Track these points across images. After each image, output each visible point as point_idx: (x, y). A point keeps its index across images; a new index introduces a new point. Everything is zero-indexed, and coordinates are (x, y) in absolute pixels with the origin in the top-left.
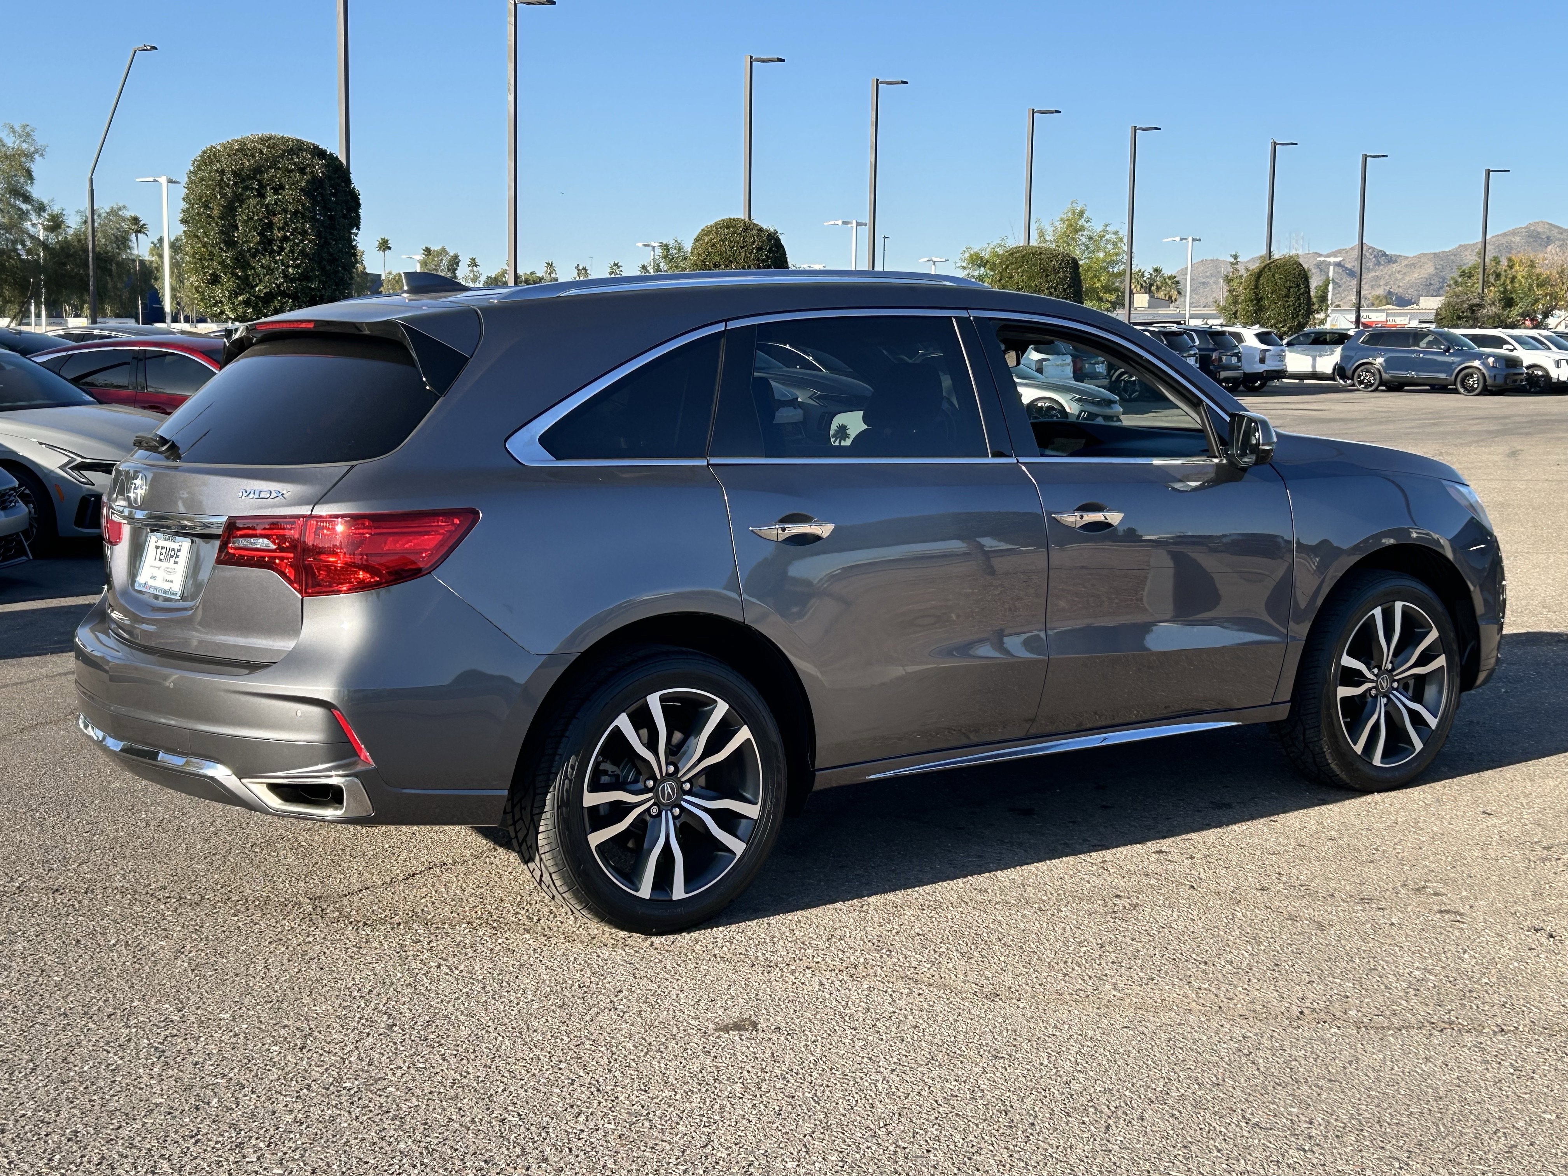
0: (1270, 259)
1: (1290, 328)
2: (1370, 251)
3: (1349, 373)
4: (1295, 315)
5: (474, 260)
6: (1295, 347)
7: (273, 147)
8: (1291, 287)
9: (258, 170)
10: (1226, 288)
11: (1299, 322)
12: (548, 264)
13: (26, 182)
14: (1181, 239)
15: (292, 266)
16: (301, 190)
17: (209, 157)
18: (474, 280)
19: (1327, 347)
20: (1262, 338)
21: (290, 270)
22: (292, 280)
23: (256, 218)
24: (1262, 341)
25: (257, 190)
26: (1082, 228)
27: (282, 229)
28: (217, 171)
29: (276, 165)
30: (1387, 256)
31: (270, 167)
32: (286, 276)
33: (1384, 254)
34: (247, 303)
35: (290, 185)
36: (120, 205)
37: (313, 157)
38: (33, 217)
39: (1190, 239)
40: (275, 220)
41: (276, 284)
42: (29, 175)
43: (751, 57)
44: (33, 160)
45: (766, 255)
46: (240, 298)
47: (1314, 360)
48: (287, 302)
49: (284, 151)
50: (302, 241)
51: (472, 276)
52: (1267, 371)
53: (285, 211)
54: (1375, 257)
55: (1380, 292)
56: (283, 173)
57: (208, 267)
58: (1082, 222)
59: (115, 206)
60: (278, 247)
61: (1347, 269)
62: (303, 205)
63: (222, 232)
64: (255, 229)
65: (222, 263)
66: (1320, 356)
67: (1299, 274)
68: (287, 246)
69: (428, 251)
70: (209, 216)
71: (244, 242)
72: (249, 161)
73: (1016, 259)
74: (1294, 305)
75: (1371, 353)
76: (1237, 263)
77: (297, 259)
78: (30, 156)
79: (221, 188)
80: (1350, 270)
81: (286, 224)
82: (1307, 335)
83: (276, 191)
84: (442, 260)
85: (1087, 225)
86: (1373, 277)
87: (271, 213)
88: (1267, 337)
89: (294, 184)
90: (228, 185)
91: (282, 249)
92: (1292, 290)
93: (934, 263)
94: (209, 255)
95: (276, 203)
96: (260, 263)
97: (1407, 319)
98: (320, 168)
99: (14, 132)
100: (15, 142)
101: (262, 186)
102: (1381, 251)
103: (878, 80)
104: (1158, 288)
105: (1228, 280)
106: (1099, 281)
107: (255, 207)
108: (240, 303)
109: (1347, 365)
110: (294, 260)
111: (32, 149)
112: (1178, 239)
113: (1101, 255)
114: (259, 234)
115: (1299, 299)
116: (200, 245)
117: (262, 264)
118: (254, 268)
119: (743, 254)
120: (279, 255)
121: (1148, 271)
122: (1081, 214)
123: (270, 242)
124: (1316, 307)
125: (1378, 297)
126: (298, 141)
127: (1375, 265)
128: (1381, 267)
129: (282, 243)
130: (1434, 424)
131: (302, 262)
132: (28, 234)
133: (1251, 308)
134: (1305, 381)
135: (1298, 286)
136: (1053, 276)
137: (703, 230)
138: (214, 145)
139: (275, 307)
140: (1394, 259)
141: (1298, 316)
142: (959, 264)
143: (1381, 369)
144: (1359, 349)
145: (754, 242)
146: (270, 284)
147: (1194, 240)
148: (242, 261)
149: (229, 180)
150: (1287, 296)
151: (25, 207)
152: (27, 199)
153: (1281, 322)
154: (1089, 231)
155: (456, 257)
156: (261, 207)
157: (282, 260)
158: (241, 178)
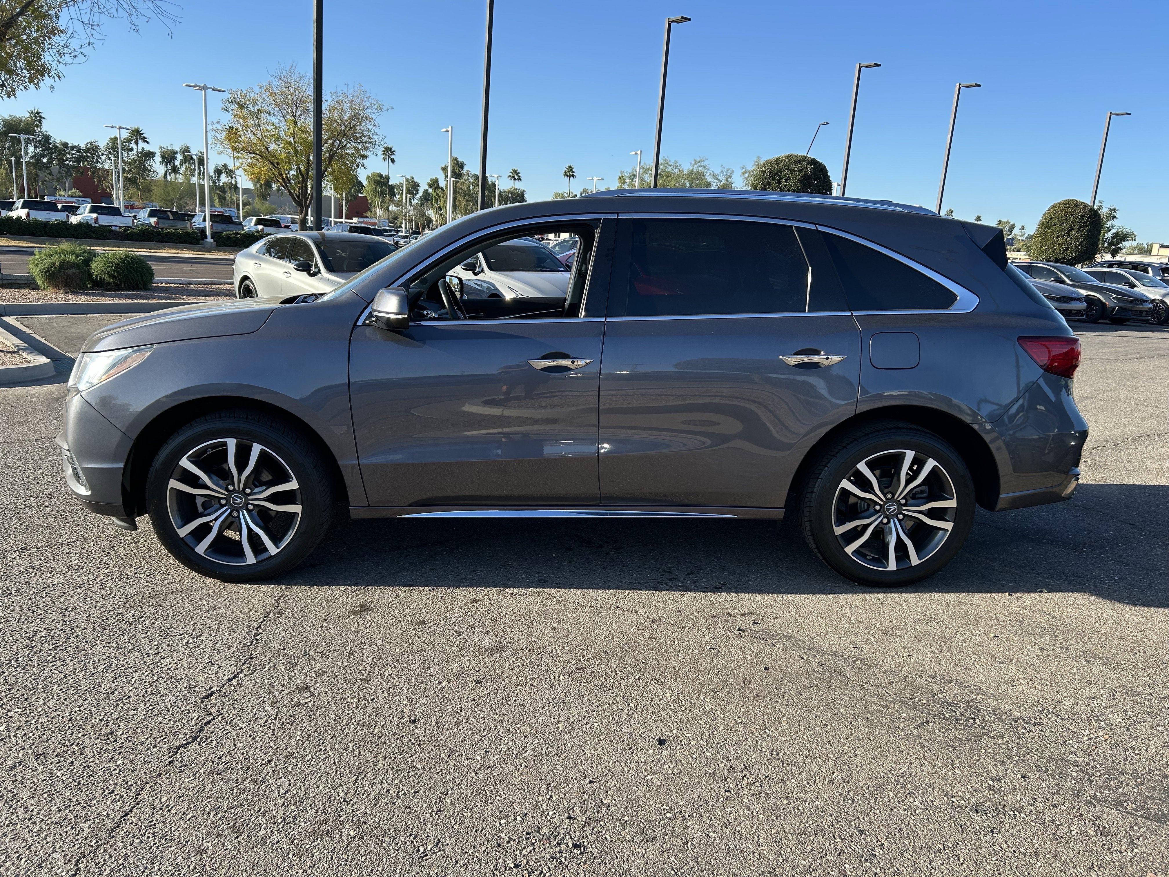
29: (789, 168)
43: (1111, 113)
56: (792, 172)
62: (798, 187)
79: (763, 179)
89: (795, 177)
90: (766, 178)
101: (781, 178)
149: (767, 175)
155: (1014, 225)
158: (772, 175)
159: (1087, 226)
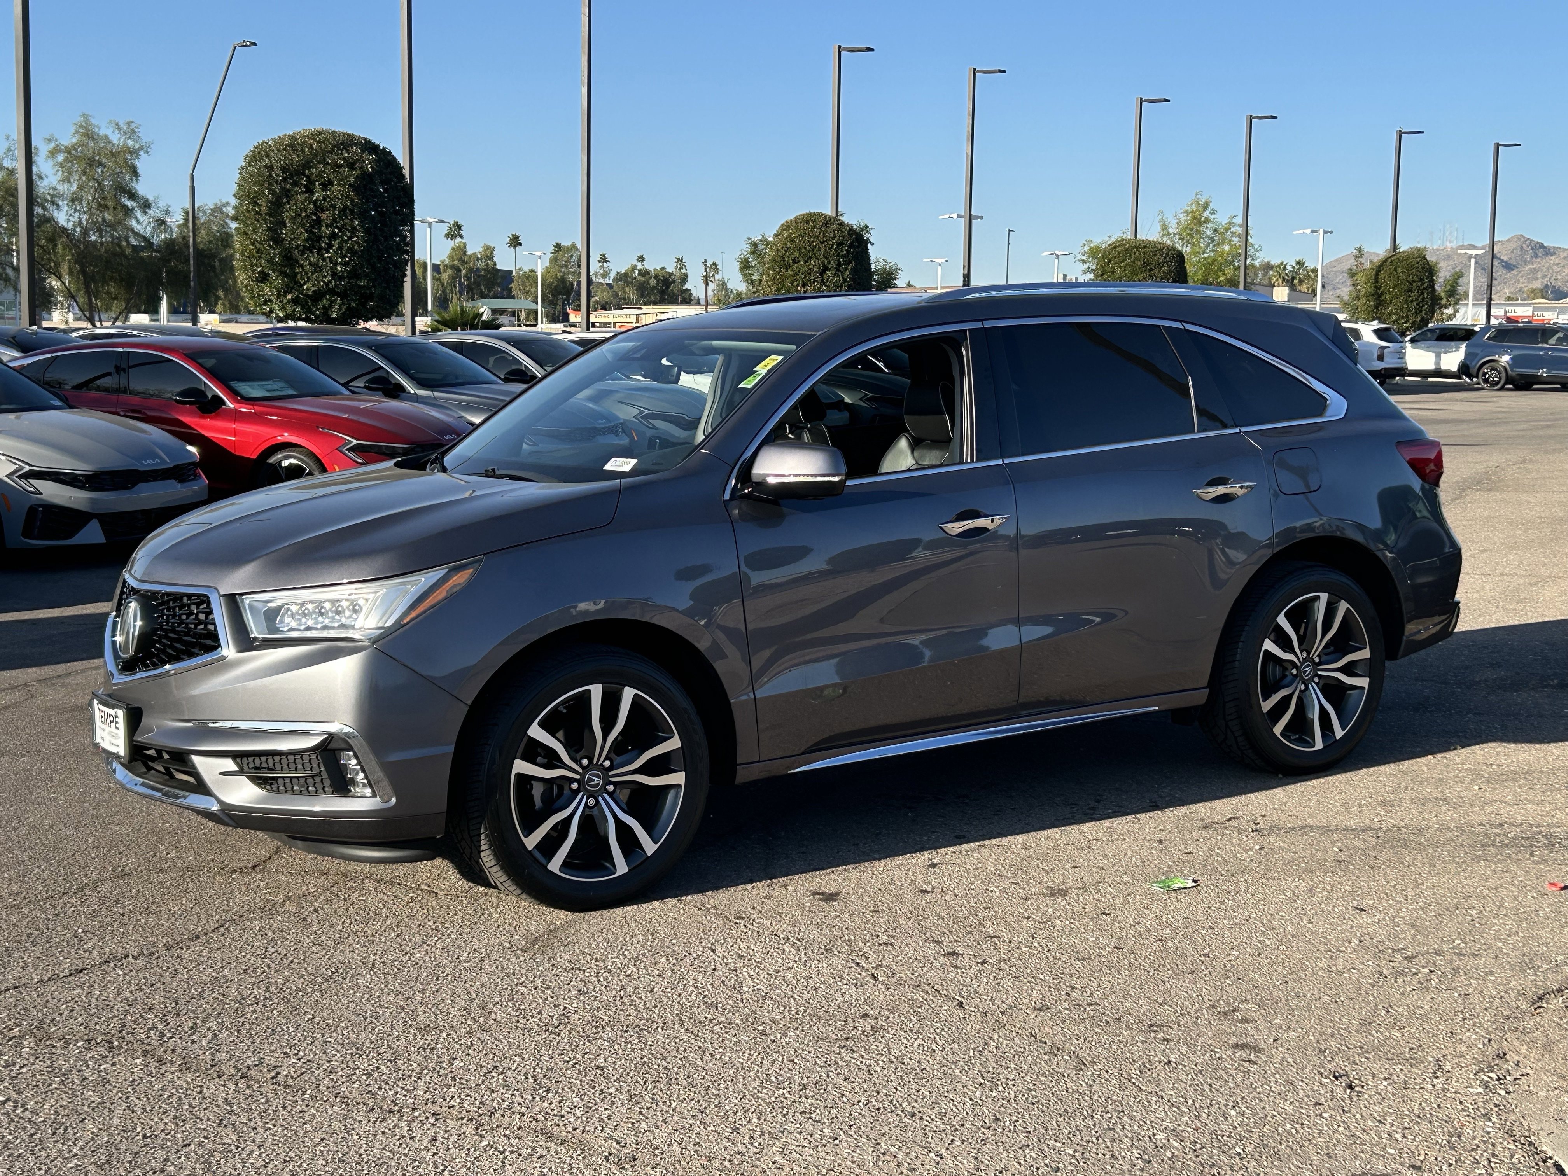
0: (1394, 251)
1: (1414, 323)
2: (1528, 242)
3: (1474, 371)
4: (1418, 311)
5: (604, 255)
6: (1419, 343)
7: (324, 142)
8: (1414, 281)
9: (307, 165)
10: (1349, 282)
11: (1423, 318)
12: (678, 259)
13: (131, 179)
14: (1313, 231)
15: (341, 264)
16: (350, 185)
17: (259, 153)
18: (604, 276)
19: (1453, 343)
20: (1380, 334)
21: (339, 268)
22: (341, 278)
23: (304, 214)
24: (1381, 338)
25: (305, 186)
26: (1207, 220)
27: (331, 225)
28: (265, 166)
29: (324, 159)
30: (1545, 247)
31: (319, 163)
32: (334, 274)
33: (1542, 246)
34: (295, 301)
35: (339, 180)
36: (224, 201)
37: (363, 152)
38: (139, 214)
39: (1321, 231)
40: (324, 216)
41: (324, 282)
42: (135, 172)
43: (840, 47)
44: (138, 156)
45: (847, 250)
46: (289, 297)
47: (1438, 356)
48: (336, 300)
49: (334, 146)
50: (350, 238)
51: (602, 271)
52: (1385, 369)
53: (333, 207)
54: (1532, 249)
55: (1537, 285)
56: (332, 168)
57: (256, 265)
58: (1206, 214)
59: (219, 203)
60: (326, 244)
61: (1502, 261)
62: (352, 201)
63: (269, 229)
64: (303, 225)
65: (270, 261)
66: (1445, 353)
67: (1423, 268)
68: (336, 243)
69: (558, 246)
70: (257, 213)
71: (292, 239)
72: (298, 156)
73: (1119, 253)
74: (1417, 299)
75: (1498, 350)
76: (1361, 256)
77: (345, 256)
78: (134, 153)
79: (270, 184)
80: (1506, 262)
81: (334, 220)
82: (1432, 331)
83: (325, 186)
84: (572, 256)
85: (1212, 217)
86: (1530, 270)
87: (319, 209)
88: (1385, 333)
89: (342, 180)
90: (277, 182)
91: (330, 246)
92: (1415, 284)
93: (1057, 257)
94: (257, 252)
95: (324, 199)
96: (307, 261)
97: (1556, 313)
98: (370, 163)
99: (119, 129)
100: (119, 139)
101: (310, 182)
102: (1538, 243)
103: (975, 69)
104: (1301, 282)
105: (1352, 274)
106: (1224, 274)
107: (303, 203)
108: (289, 301)
109: (1471, 362)
110: (343, 257)
111: (137, 146)
112: (1308, 231)
113: (1227, 248)
114: (306, 231)
115: (1422, 293)
116: (249, 242)
117: (310, 261)
118: (302, 266)
119: (823, 250)
120: (328, 252)
121: (1291, 264)
122: (1206, 206)
123: (319, 238)
124: (1444, 302)
125: (1533, 291)
126: (349, 135)
127: (1532, 257)
128: (1539, 260)
129: (330, 241)
130: (1548, 426)
131: (351, 260)
132: (133, 231)
133: (1372, 303)
134: (1429, 379)
135: (1421, 280)
136: (1157, 271)
137: (783, 225)
138: (266, 140)
139: (323, 306)
140: (1552, 251)
141: (1421, 311)
142: (1078, 258)
143: (1508, 367)
144: (1484, 346)
145: (835, 236)
146: (319, 282)
147: (1326, 232)
148: (289, 260)
149: (277, 175)
150: (1410, 291)
151: (130, 204)
152: (132, 196)
153: (1403, 317)
154: (1214, 223)
156: (309, 203)
157: (330, 258)
158: (292, 173)
159: (850, 262)
